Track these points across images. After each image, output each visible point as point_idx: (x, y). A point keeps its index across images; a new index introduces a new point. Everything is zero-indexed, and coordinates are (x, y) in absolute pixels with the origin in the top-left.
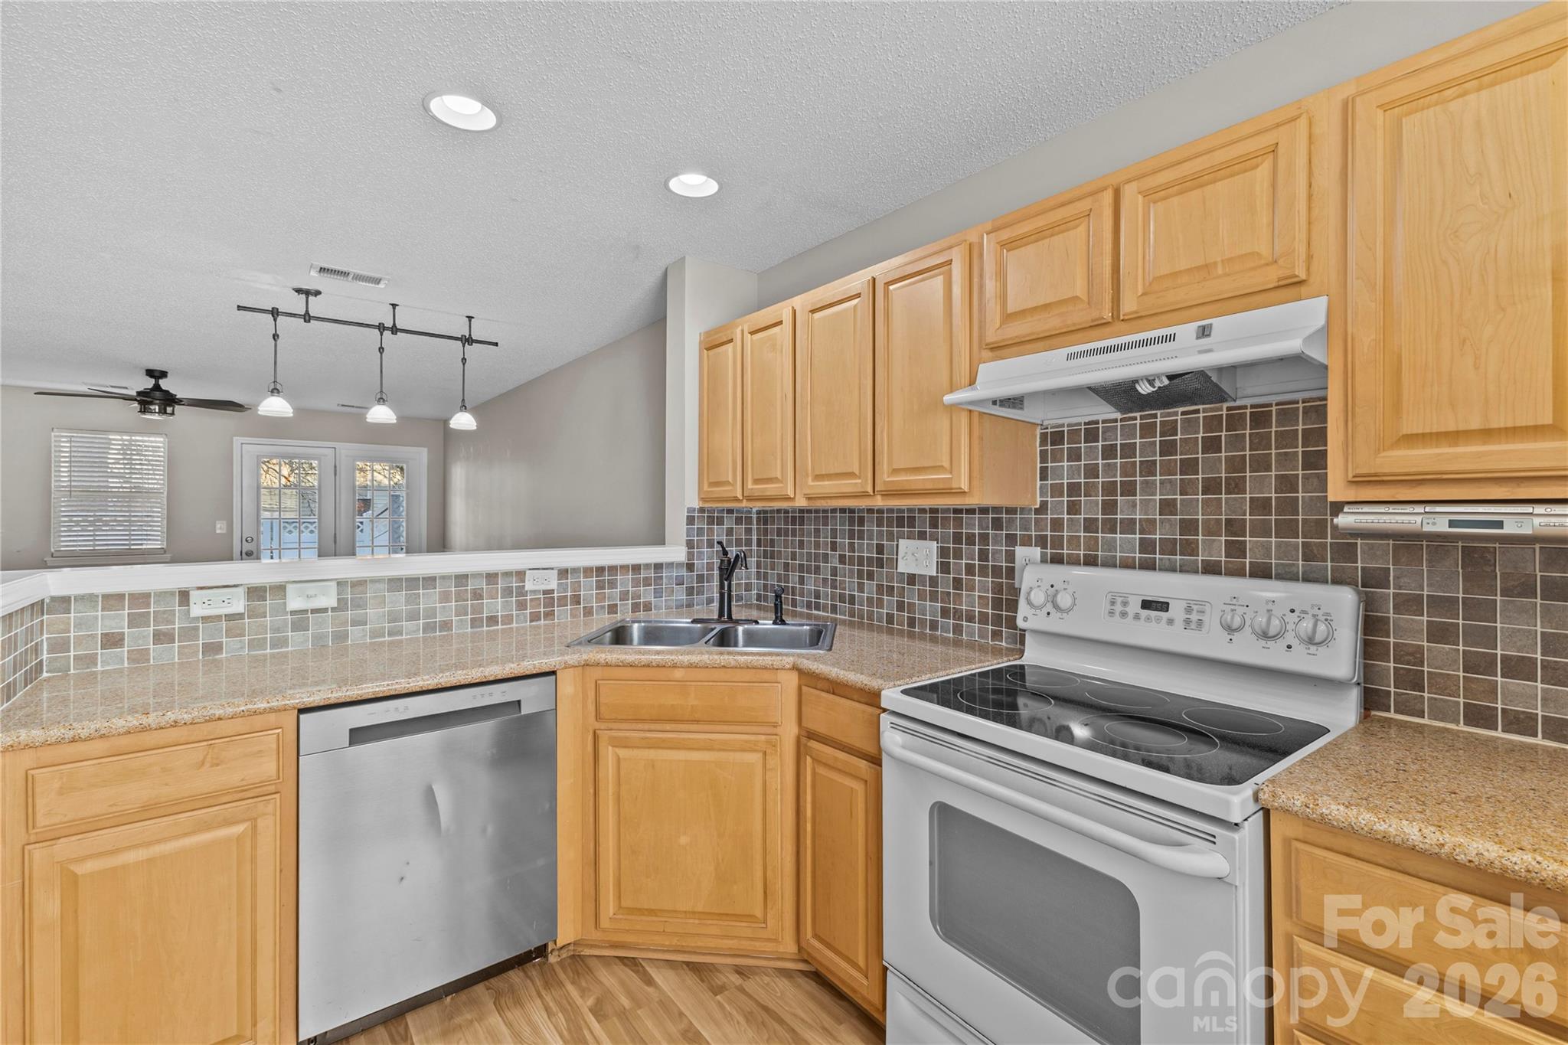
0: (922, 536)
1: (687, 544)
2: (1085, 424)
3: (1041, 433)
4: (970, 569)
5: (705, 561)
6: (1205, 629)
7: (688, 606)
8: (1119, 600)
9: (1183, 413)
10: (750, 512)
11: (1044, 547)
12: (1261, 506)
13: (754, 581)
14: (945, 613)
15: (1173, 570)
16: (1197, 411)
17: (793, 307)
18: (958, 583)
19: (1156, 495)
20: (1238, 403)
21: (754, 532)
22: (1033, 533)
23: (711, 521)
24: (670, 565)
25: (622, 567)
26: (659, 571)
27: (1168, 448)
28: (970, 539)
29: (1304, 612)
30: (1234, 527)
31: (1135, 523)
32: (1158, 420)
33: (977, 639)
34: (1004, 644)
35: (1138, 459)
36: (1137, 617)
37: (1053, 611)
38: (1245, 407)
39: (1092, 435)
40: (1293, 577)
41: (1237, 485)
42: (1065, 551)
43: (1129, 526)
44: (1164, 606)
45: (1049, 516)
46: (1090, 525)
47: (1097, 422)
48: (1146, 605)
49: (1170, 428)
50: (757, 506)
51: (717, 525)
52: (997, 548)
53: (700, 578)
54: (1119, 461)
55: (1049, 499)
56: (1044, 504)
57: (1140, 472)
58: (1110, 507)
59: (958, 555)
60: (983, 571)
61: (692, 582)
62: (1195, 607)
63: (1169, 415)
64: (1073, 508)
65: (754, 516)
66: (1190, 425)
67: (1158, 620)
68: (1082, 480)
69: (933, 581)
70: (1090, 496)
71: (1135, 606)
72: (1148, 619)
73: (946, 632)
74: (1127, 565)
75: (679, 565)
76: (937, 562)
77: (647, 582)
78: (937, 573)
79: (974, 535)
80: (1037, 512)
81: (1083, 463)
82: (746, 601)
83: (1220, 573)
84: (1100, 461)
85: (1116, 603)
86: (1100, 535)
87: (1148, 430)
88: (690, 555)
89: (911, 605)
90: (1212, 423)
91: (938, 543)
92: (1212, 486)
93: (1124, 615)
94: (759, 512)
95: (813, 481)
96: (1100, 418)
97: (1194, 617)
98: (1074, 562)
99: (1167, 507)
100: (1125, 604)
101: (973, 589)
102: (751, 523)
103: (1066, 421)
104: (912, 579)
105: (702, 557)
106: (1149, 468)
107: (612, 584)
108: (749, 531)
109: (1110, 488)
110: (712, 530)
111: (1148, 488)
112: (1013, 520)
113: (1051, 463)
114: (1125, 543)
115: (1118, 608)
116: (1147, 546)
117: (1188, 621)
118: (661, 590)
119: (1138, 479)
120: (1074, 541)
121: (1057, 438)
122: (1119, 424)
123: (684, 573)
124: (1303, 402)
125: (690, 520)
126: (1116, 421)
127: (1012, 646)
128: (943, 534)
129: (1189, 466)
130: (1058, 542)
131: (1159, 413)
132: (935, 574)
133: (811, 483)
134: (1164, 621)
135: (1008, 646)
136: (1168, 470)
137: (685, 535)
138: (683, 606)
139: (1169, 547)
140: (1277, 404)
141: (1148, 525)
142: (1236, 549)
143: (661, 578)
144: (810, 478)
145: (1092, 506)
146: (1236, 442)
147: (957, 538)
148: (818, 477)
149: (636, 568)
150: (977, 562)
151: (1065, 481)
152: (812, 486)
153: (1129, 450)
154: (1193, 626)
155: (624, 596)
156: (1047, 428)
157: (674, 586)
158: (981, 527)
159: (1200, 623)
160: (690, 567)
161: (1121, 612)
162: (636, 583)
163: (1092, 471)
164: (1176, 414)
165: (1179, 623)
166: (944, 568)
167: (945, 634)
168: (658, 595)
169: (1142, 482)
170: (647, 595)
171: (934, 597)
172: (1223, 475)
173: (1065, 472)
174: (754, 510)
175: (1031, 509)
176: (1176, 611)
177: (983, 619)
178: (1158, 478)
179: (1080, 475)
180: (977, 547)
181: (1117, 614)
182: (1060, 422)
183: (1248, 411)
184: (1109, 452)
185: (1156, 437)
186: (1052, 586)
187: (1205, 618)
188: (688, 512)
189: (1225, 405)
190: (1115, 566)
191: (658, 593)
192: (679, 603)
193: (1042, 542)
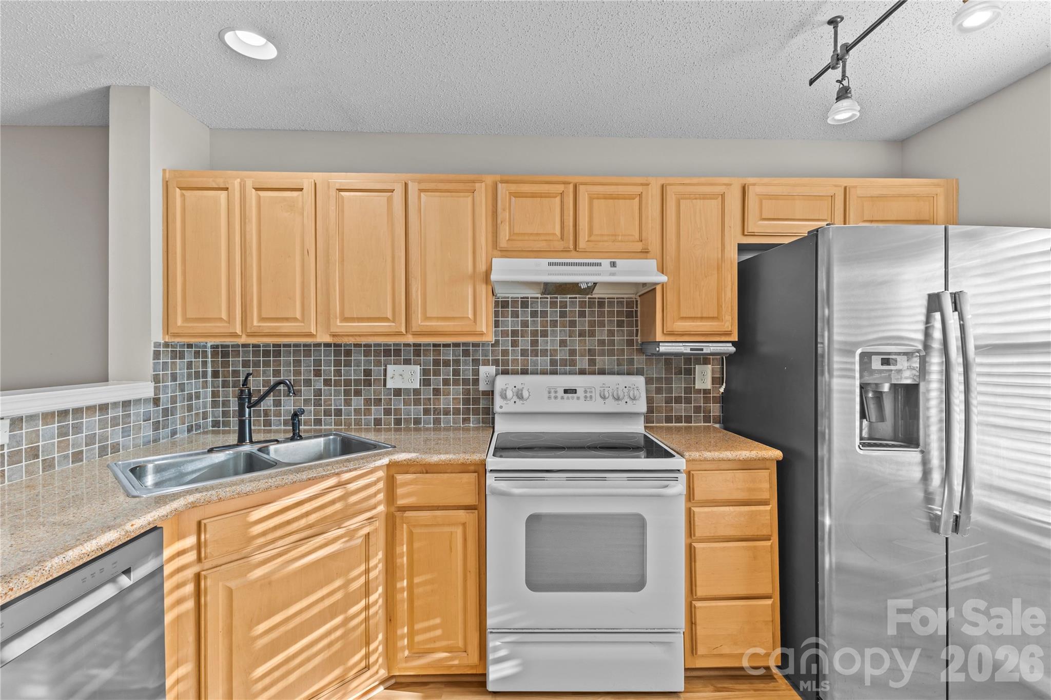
0: (407, 362)
1: (154, 378)
2: (521, 298)
3: (495, 301)
4: (446, 382)
5: (170, 395)
6: (594, 399)
7: (155, 441)
8: (553, 391)
9: (570, 298)
10: (205, 347)
11: (497, 365)
12: (601, 343)
13: (210, 409)
14: (427, 412)
15: (565, 373)
16: (576, 298)
17: (314, 181)
18: (437, 392)
19: (557, 337)
20: (594, 296)
21: (209, 365)
22: (491, 358)
23: (174, 355)
24: (138, 401)
25: (88, 408)
26: (127, 409)
27: (563, 314)
28: (447, 363)
29: (630, 387)
30: (591, 352)
31: (548, 352)
32: (558, 300)
33: (452, 425)
34: (471, 425)
35: (549, 319)
36: (562, 398)
37: (517, 401)
38: (596, 298)
39: (525, 303)
40: (613, 373)
41: (592, 334)
42: (510, 368)
43: (544, 353)
44: (574, 391)
45: (500, 348)
46: (524, 353)
47: (528, 298)
48: (566, 391)
49: (564, 305)
50: (211, 342)
51: (179, 359)
52: (466, 369)
53: (166, 412)
54: (539, 319)
55: (500, 338)
56: (497, 342)
57: (550, 325)
58: (534, 343)
59: (437, 374)
60: (456, 382)
61: (158, 417)
62: (588, 390)
63: (563, 298)
64: (515, 344)
65: (209, 350)
66: (573, 304)
67: (573, 398)
68: (520, 329)
69: (417, 392)
70: (524, 337)
71: (561, 393)
72: (568, 398)
73: (428, 424)
74: (544, 373)
75: (146, 400)
76: (420, 379)
77: (115, 422)
78: (420, 386)
79: (449, 360)
80: (493, 345)
81: (520, 319)
82: (204, 429)
83: (586, 374)
84: (529, 319)
85: (551, 393)
86: (530, 358)
87: (553, 304)
88: (157, 389)
89: (398, 411)
90: (582, 304)
91: (421, 366)
92: (582, 334)
93: (556, 398)
94: (212, 347)
95: (341, 322)
96: (530, 296)
97: (588, 395)
98: (515, 373)
99: (563, 343)
100: (556, 392)
101: (449, 394)
102: (206, 357)
103: (511, 296)
104: (398, 392)
105: (167, 391)
106: (554, 324)
107: (77, 429)
108: (205, 364)
109: (534, 333)
110: (174, 364)
111: (554, 333)
112: (477, 351)
113: (501, 318)
114: (543, 362)
115: (553, 395)
116: (553, 363)
117: (586, 397)
118: (128, 429)
119: (549, 329)
120: (515, 361)
121: (505, 304)
122: (539, 300)
123: (151, 408)
124: (617, 299)
125: (157, 355)
126: (538, 298)
127: (477, 426)
128: (425, 360)
129: (573, 324)
130: (506, 363)
131: (559, 296)
132: (419, 387)
133: (339, 324)
134: (575, 398)
135: (475, 426)
136: (563, 325)
137: (152, 370)
138: (150, 442)
139: (564, 363)
140: (607, 298)
141: (554, 352)
142: (592, 362)
143: (129, 415)
144: (338, 320)
145: (525, 342)
146: (592, 313)
147: (436, 363)
148: (345, 319)
149: (104, 408)
150: (451, 377)
151: (510, 329)
152: (339, 326)
153: (544, 314)
154: (588, 399)
155: (90, 440)
156: (499, 298)
157: (142, 422)
158: (454, 355)
159: (591, 397)
160: (156, 402)
161: (554, 397)
162: (103, 424)
163: (525, 324)
164: (567, 298)
165: (582, 398)
166: (426, 382)
167: (427, 426)
168: (126, 434)
169: (551, 331)
170: (115, 435)
171: (417, 402)
172: (587, 329)
173: (510, 324)
174: (209, 345)
175: (489, 344)
176: (580, 393)
177: (457, 412)
178: (559, 329)
179: (518, 325)
180: (451, 368)
181: (553, 398)
182: (507, 295)
183: (597, 300)
184: (534, 314)
185: (557, 308)
186: (515, 387)
187: (593, 395)
188: (155, 347)
189: (587, 297)
190: (537, 374)
191: (126, 433)
192: (146, 440)
193: (496, 363)
